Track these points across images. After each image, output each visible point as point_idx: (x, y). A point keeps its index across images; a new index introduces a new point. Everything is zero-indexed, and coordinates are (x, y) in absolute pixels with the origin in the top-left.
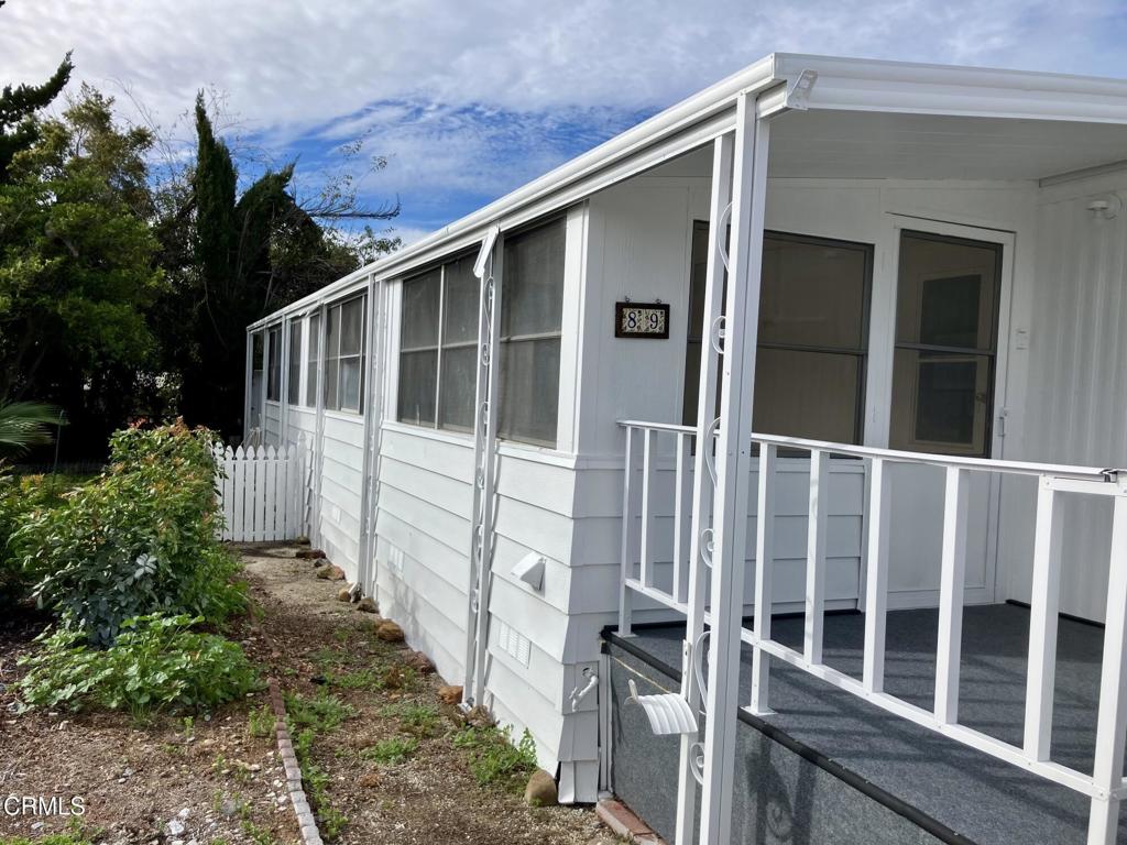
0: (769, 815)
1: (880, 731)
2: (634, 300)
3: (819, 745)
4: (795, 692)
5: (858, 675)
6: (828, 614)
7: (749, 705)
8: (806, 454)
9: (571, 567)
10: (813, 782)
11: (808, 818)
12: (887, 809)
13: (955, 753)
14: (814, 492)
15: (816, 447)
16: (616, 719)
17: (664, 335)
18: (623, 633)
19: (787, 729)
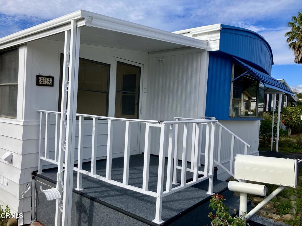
0: (82, 217)
1: (111, 190)
2: (42, 75)
3: (95, 196)
4: (89, 183)
5: (105, 176)
6: (97, 161)
7: (77, 188)
8: (92, 119)
9: (22, 155)
10: (93, 206)
11: (92, 215)
12: (112, 209)
13: (129, 192)
14: (94, 129)
15: (94, 117)
16: (37, 198)
17: (52, 85)
18: (39, 173)
19: (87, 193)
